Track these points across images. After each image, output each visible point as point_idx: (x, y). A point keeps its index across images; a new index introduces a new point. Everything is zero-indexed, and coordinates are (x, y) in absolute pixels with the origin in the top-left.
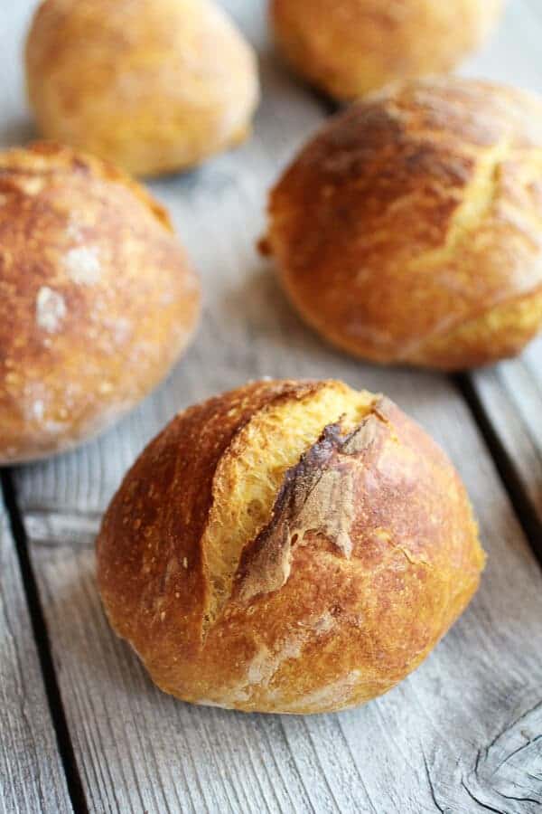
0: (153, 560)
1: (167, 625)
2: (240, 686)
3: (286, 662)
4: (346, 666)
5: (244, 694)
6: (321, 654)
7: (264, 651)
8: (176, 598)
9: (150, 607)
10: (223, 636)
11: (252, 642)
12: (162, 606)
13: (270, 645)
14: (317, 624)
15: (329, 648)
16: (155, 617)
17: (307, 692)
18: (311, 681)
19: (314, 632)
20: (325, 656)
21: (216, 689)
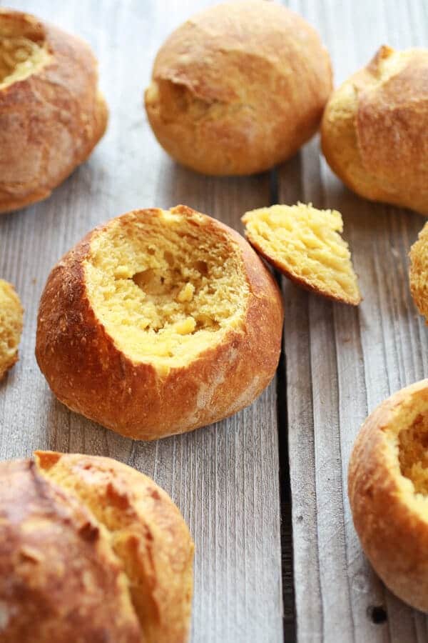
0: (108, 359)
1: (133, 396)
2: (193, 414)
3: (218, 388)
4: (251, 376)
5: (195, 418)
6: (235, 374)
7: (203, 386)
8: (134, 376)
9: (118, 388)
10: (174, 387)
11: (193, 383)
12: (127, 385)
13: (206, 380)
14: (228, 357)
15: (239, 369)
16: (124, 394)
17: (233, 401)
18: (234, 393)
19: (228, 362)
20: (237, 375)
21: (176, 423)
